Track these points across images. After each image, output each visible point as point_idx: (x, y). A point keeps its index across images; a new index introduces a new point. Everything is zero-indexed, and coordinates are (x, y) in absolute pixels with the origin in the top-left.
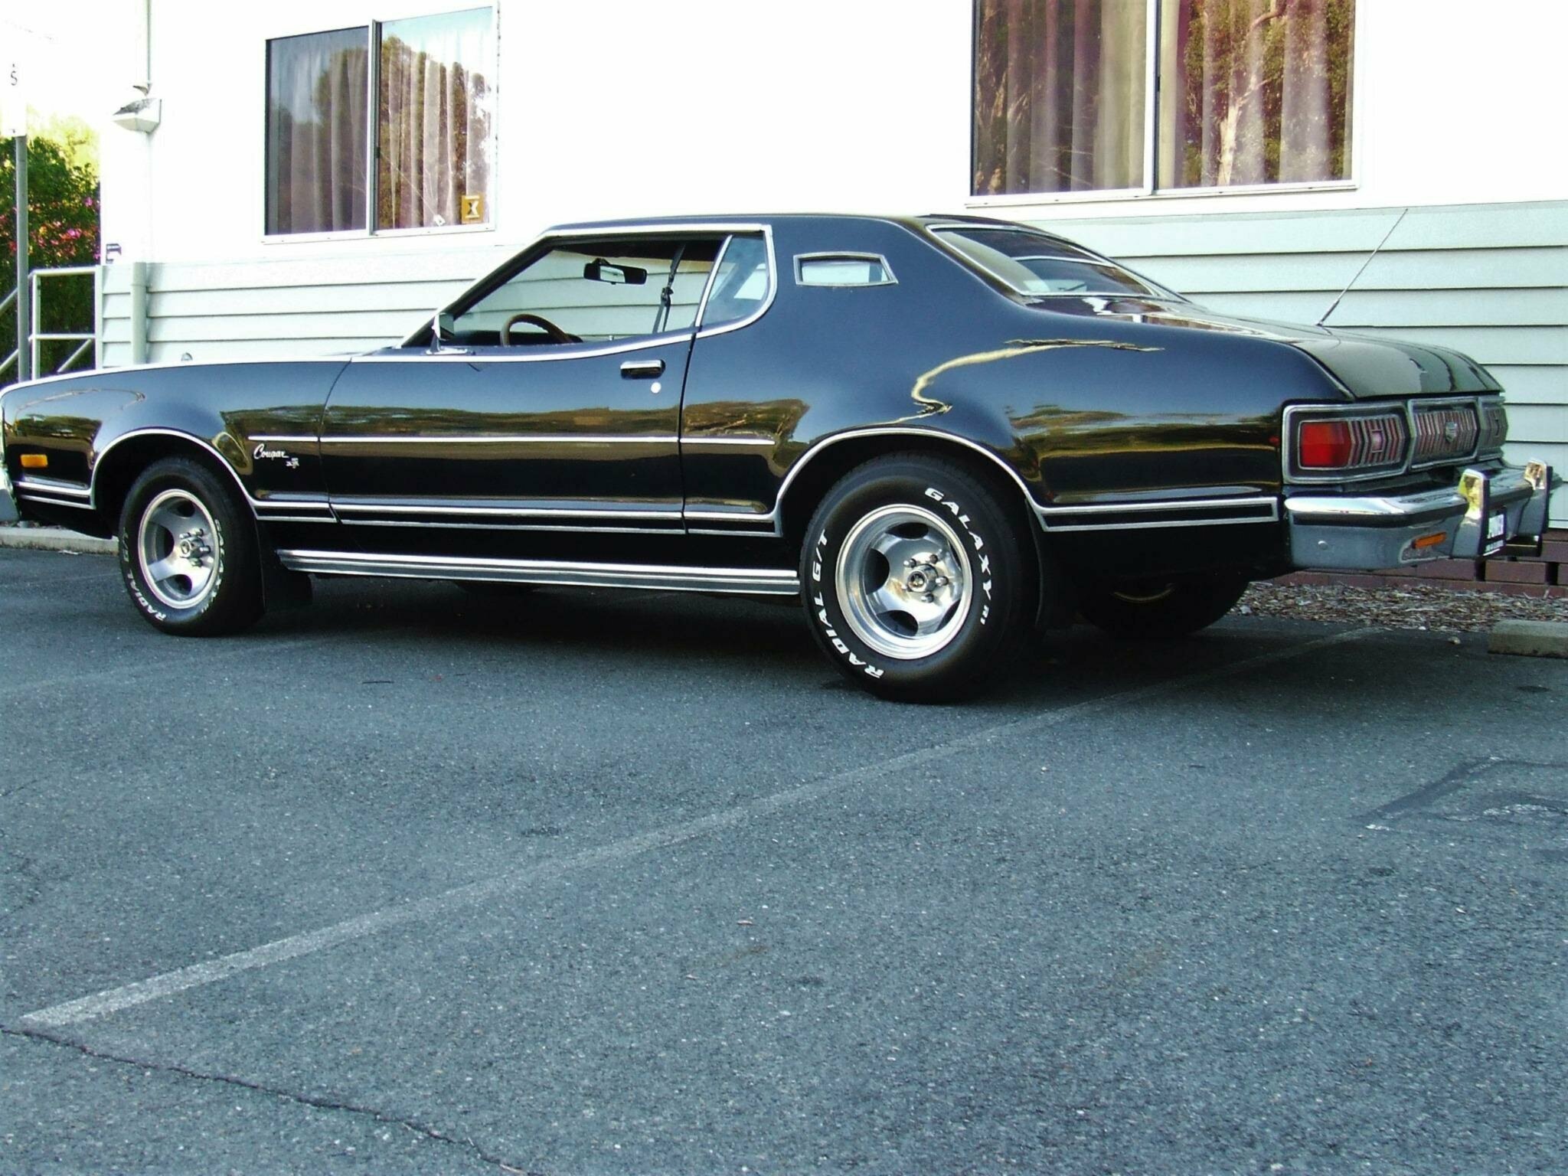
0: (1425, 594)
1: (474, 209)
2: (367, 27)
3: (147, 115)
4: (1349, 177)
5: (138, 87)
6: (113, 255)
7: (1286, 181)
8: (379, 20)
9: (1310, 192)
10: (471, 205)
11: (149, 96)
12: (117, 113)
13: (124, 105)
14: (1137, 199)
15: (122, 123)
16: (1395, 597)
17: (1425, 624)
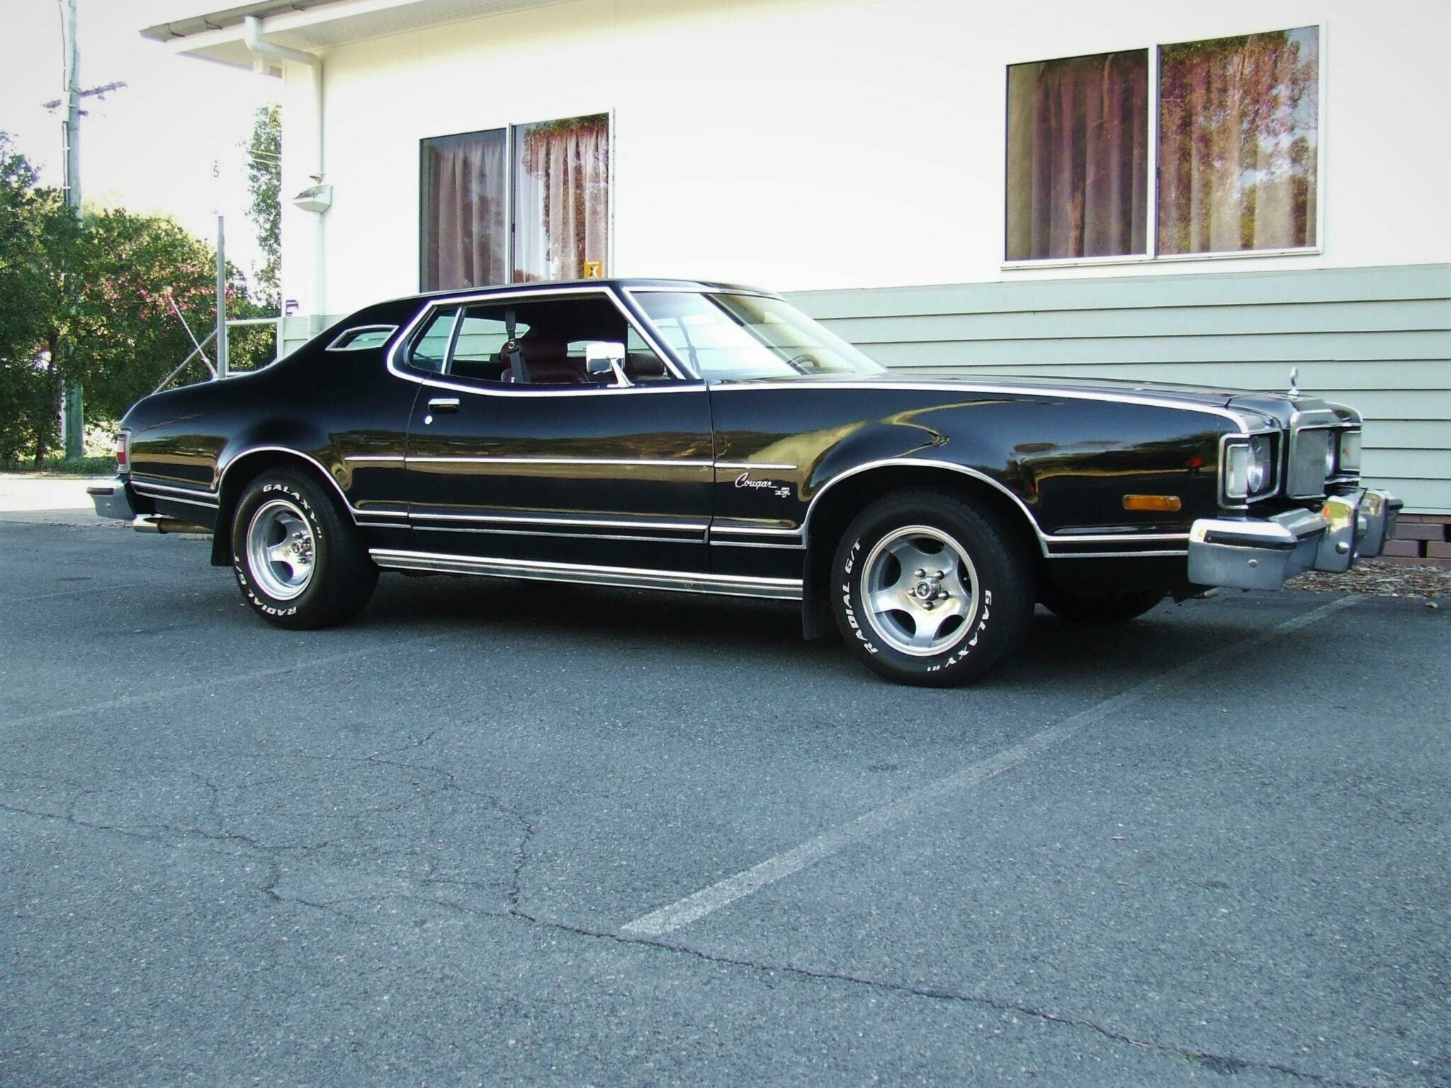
0: (1382, 568)
1: (594, 272)
2: (505, 129)
3: (322, 199)
4: (1314, 244)
5: (314, 177)
6: (291, 309)
7: (1259, 248)
8: (514, 124)
9: (1282, 256)
10: (592, 269)
11: (322, 184)
12: (297, 198)
13: (302, 191)
14: (1141, 263)
15: (298, 205)
16: (1358, 571)
17: (1395, 592)
